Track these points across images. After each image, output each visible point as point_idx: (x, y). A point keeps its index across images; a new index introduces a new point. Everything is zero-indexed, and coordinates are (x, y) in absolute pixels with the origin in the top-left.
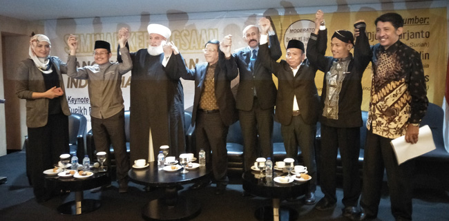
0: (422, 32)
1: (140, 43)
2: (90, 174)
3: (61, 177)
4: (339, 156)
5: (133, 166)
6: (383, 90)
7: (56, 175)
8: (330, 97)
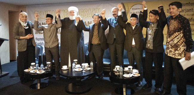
0: (192, 9)
1: (66, 15)
2: (43, 72)
3: (31, 73)
4: (153, 65)
5: (62, 69)
6: (172, 36)
7: (29, 72)
8: (149, 39)
